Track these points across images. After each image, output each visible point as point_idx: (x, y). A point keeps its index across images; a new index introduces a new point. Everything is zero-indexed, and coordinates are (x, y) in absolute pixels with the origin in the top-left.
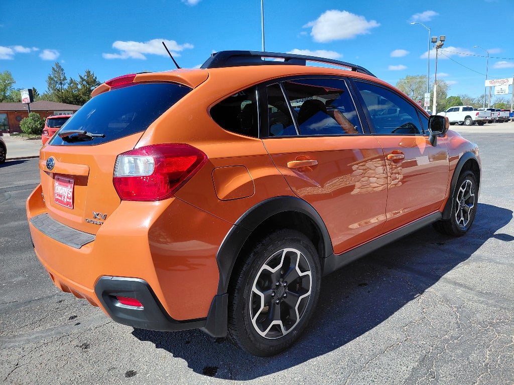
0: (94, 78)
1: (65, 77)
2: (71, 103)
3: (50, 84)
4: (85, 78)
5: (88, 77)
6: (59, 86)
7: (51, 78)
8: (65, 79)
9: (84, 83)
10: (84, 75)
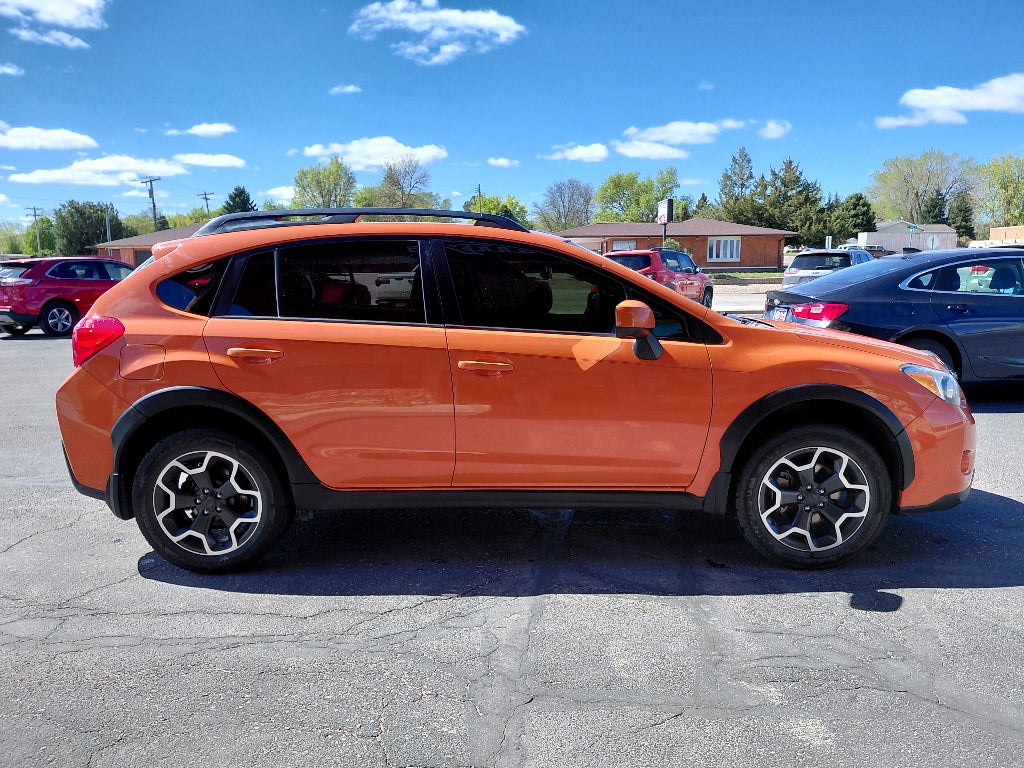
0: (798, 173)
1: (751, 174)
2: (747, 222)
3: (726, 185)
4: (781, 174)
5: (787, 172)
6: (737, 190)
7: (727, 177)
8: (751, 176)
9: (778, 183)
10: (779, 168)
